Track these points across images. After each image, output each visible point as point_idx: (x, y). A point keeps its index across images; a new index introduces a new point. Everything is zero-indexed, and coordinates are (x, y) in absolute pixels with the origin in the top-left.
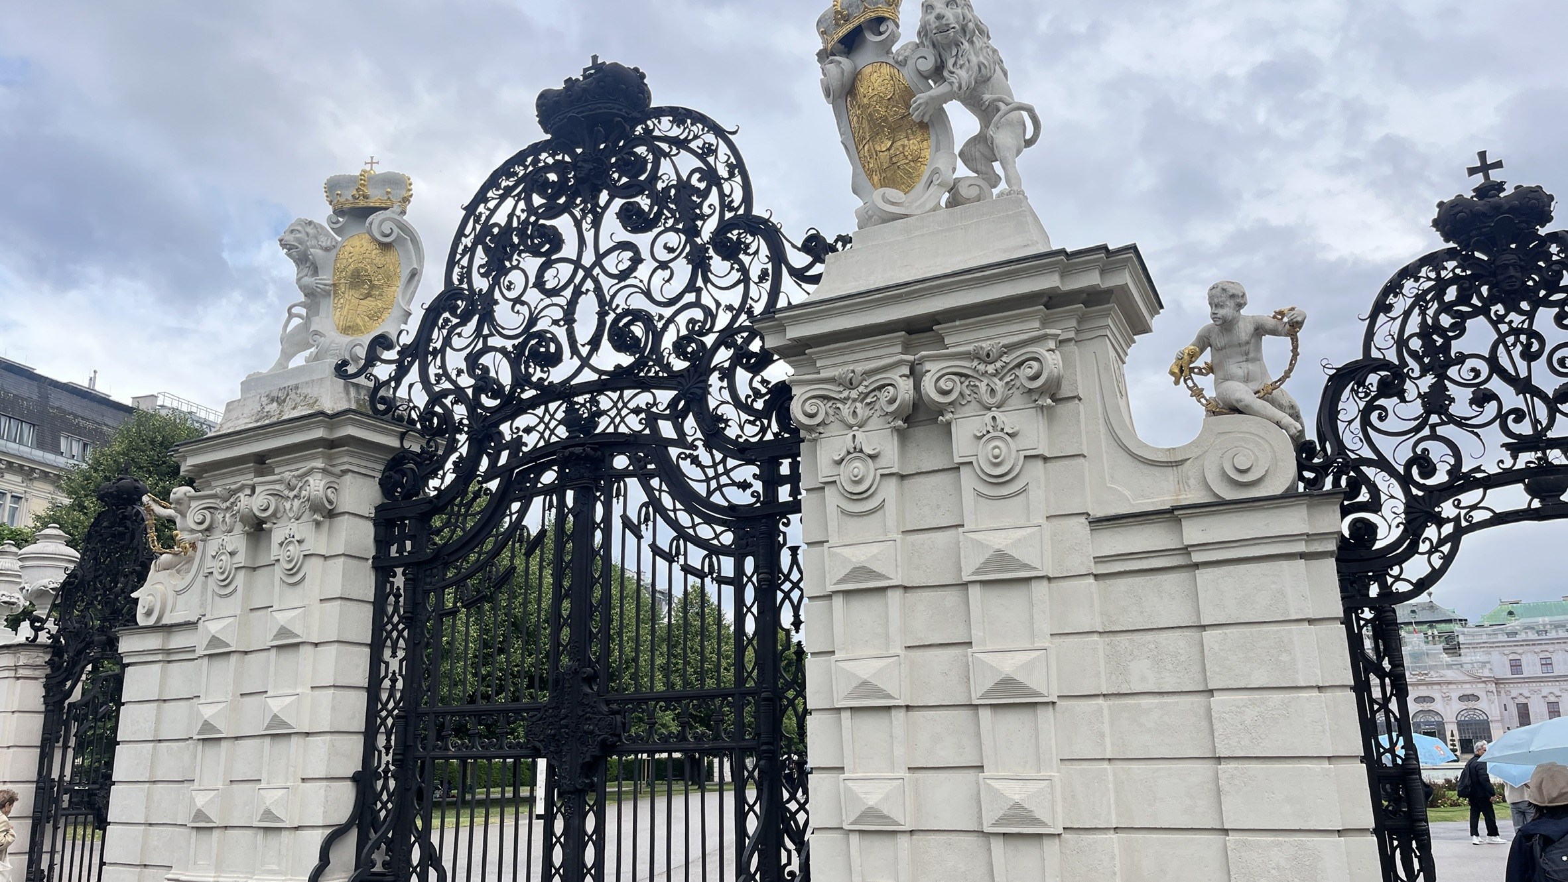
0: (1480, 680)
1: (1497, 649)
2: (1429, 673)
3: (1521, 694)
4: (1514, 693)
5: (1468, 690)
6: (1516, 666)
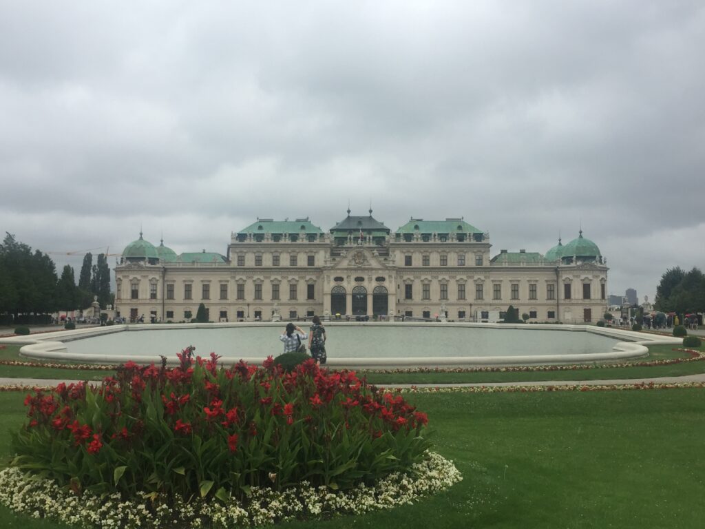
0: (387, 268)
1: (399, 249)
2: (364, 262)
3: (409, 279)
4: (405, 278)
5: (381, 274)
6: (408, 261)
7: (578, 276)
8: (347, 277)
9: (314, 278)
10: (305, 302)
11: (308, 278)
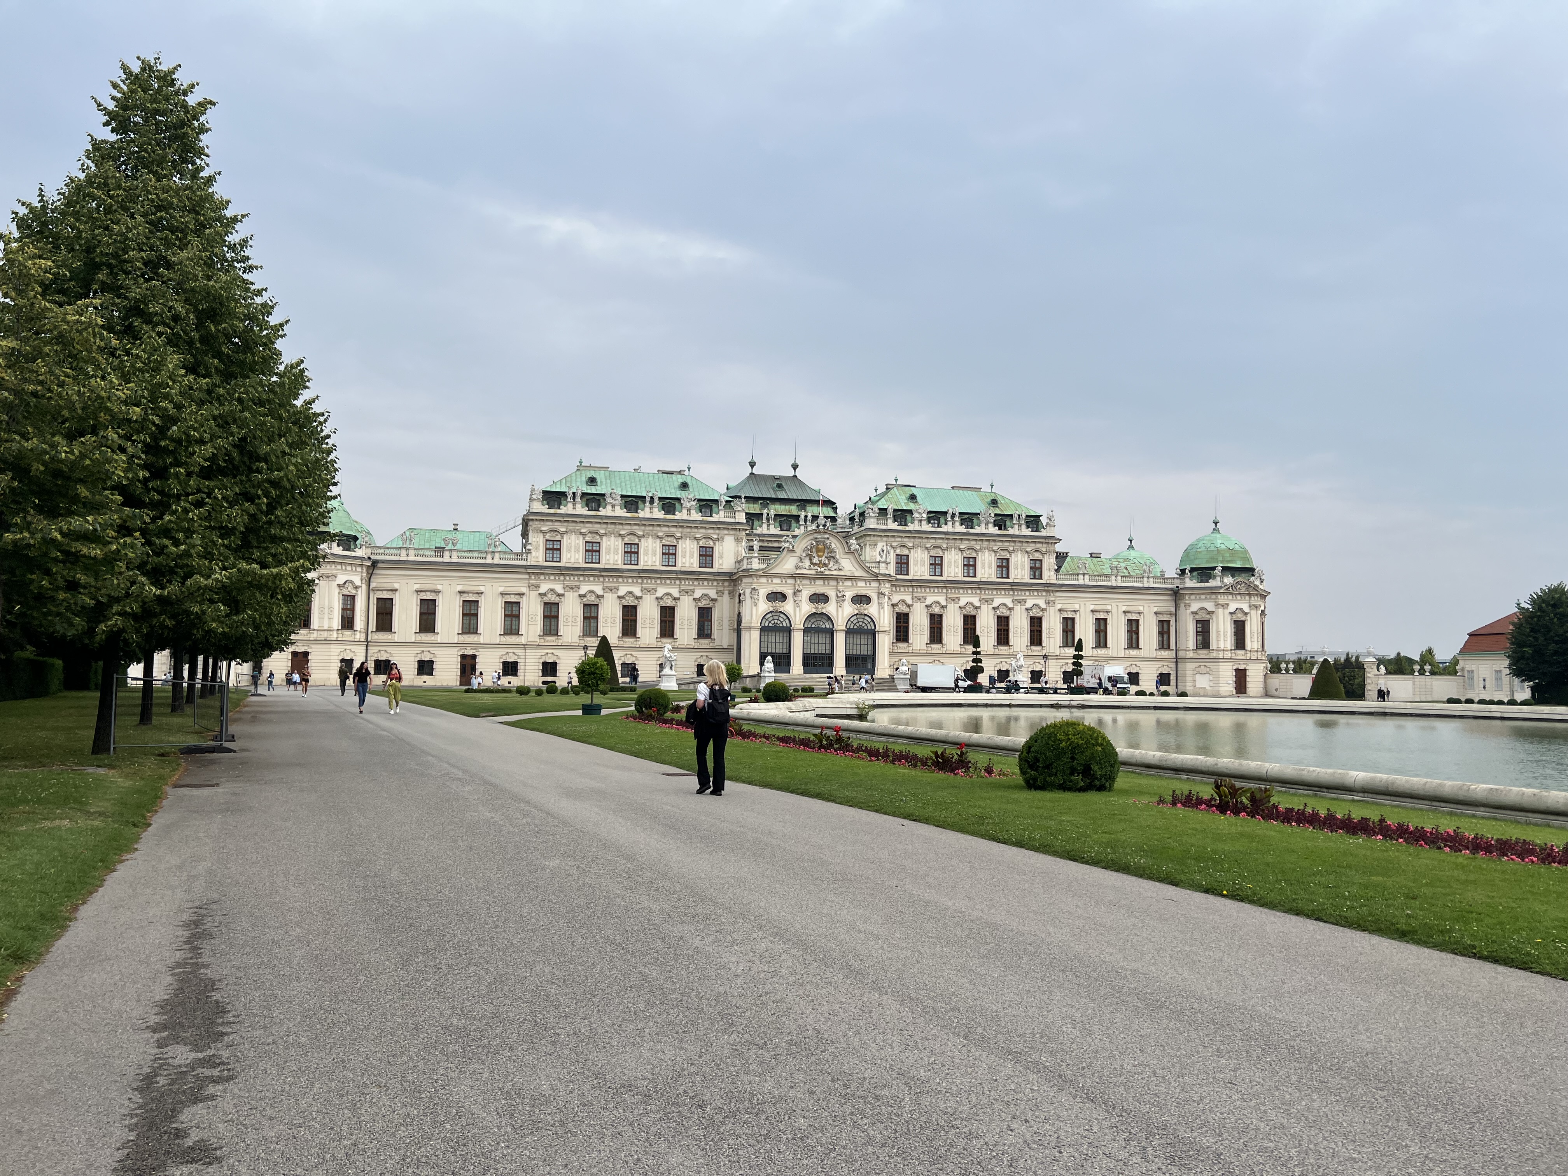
3: (902, 601)
4: (895, 599)
6: (903, 563)
7: (1224, 606)
8: (795, 594)
9: (713, 594)
10: (692, 643)
11: (698, 594)
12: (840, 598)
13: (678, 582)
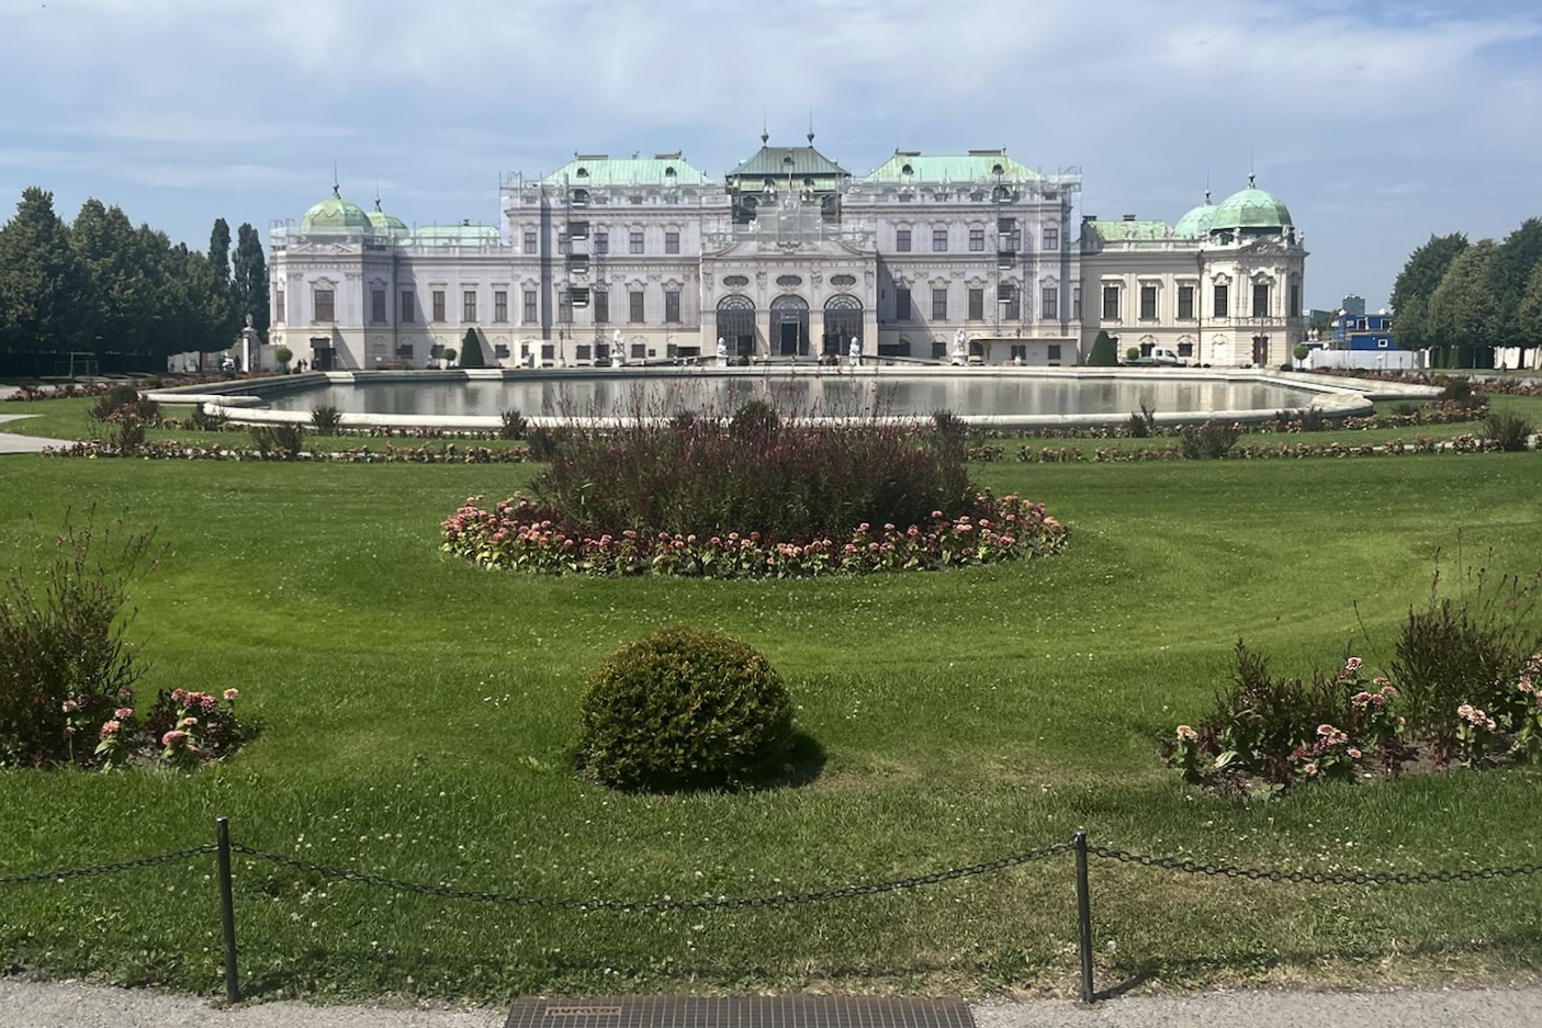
0: (861, 256)
1: (885, 216)
2: (800, 244)
5: (843, 268)
6: (905, 240)
7: (1244, 271)
8: (758, 277)
9: (679, 278)
10: (662, 325)
11: (665, 279)
12: (817, 280)
13: (645, 269)
